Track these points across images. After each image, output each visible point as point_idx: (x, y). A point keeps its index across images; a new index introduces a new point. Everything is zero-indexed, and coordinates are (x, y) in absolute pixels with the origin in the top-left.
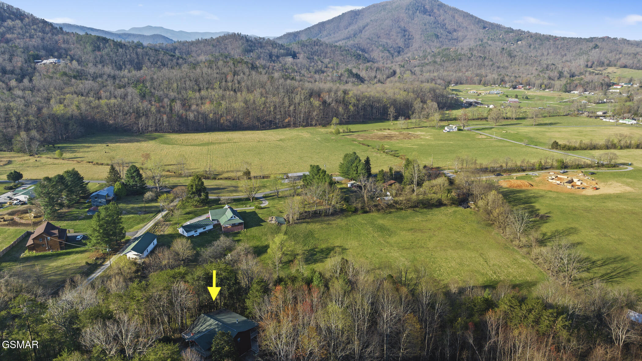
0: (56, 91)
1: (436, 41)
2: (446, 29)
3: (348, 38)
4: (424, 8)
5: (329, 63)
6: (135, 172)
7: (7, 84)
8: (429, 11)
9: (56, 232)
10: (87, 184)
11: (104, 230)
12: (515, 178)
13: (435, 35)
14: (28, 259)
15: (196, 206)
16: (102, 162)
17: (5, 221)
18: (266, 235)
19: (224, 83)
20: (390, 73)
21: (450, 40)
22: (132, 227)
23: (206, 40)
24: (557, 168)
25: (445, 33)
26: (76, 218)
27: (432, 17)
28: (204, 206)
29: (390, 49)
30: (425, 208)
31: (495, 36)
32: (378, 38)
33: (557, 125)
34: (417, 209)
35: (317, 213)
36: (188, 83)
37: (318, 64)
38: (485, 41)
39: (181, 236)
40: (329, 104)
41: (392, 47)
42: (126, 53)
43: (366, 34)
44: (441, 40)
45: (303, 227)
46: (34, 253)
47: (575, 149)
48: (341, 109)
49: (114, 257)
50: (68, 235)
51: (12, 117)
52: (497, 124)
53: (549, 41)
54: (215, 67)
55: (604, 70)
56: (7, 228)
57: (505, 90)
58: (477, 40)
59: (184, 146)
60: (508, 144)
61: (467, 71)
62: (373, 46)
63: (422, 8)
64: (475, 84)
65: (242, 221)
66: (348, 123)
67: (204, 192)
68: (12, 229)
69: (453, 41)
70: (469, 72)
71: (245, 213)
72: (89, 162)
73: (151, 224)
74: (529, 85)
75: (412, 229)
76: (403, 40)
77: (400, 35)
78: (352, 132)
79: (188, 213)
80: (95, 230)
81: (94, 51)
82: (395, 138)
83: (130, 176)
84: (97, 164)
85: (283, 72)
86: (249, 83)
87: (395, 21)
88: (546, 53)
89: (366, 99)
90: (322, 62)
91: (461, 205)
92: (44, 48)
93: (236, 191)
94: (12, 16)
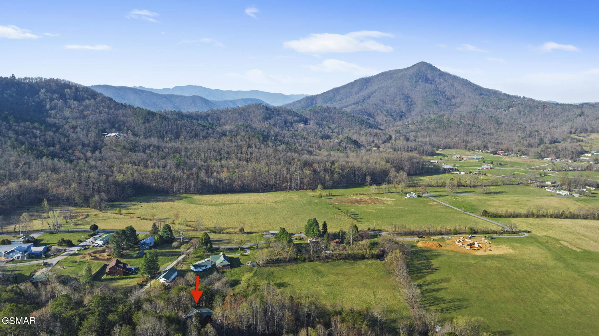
0: (117, 161)
1: (435, 107)
2: (445, 95)
3: (357, 103)
4: (426, 77)
5: (335, 128)
6: (168, 228)
7: (85, 155)
8: (430, 79)
9: (122, 265)
10: (138, 235)
11: (148, 265)
12: (432, 240)
13: (435, 101)
14: (106, 280)
15: (204, 252)
16: (147, 218)
17: (92, 257)
18: (243, 273)
19: (239, 155)
20: (386, 139)
21: (449, 106)
22: (164, 264)
23: (234, 108)
24: (468, 233)
25: (444, 100)
26: (131, 257)
27: (433, 85)
28: (209, 252)
29: (393, 114)
30: (353, 260)
31: (489, 103)
32: (384, 103)
33: (503, 194)
34: (347, 261)
35: (279, 261)
36: (213, 153)
37: (325, 129)
38: (480, 107)
39: (192, 271)
40: (319, 173)
41: (395, 112)
42: (168, 124)
43: (373, 100)
44: (440, 105)
45: (268, 269)
46: (109, 277)
47: (500, 216)
48: (327, 177)
49: (153, 281)
50: (127, 267)
51: (90, 183)
52: (453, 192)
53: (538, 108)
54: (234, 140)
55: (588, 136)
56: (93, 261)
57: (486, 155)
58: (473, 106)
59: (204, 206)
60: (450, 210)
61: (456, 136)
62: (378, 111)
63: (425, 77)
64: (461, 148)
65: (229, 264)
66: (333, 187)
67: (209, 243)
68: (96, 262)
69: (451, 107)
70: (457, 139)
71: (233, 258)
72: (138, 217)
73: (175, 263)
74: (509, 151)
75: (338, 274)
76: (406, 106)
77: (403, 101)
78: (334, 196)
79: (198, 257)
80: (143, 265)
81: (144, 123)
82: (363, 203)
83: (165, 231)
84: (144, 219)
85: (293, 138)
86: (258, 155)
87: (400, 89)
88: (534, 119)
89: (349, 169)
90: (329, 127)
91: (379, 259)
92: (109, 121)
93: (229, 243)
94: (89, 97)
